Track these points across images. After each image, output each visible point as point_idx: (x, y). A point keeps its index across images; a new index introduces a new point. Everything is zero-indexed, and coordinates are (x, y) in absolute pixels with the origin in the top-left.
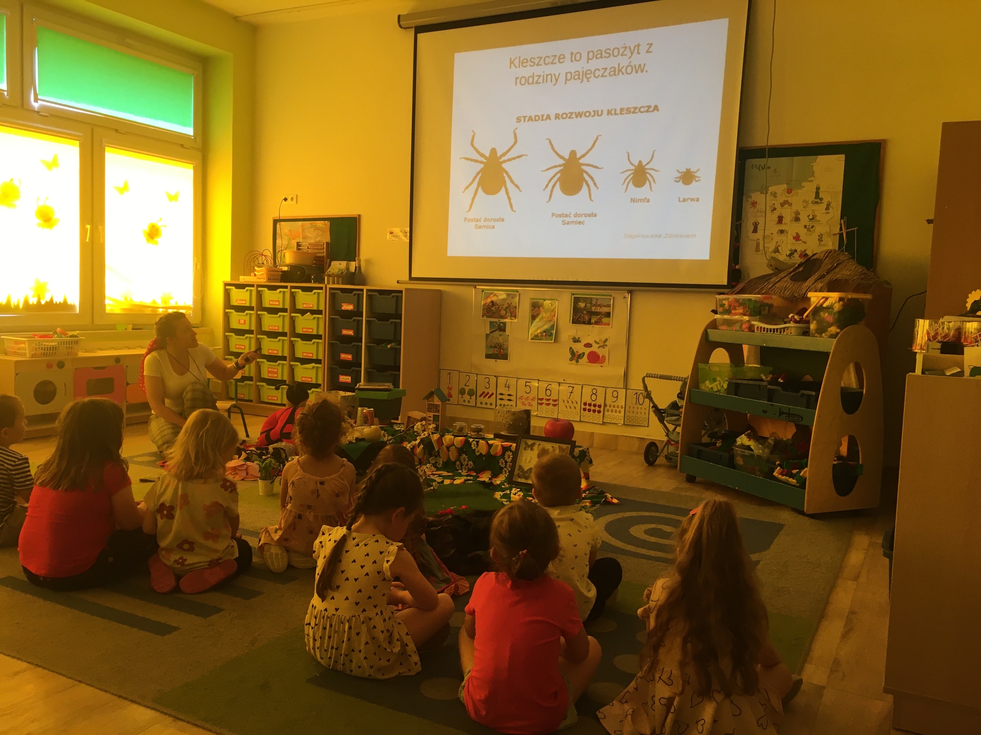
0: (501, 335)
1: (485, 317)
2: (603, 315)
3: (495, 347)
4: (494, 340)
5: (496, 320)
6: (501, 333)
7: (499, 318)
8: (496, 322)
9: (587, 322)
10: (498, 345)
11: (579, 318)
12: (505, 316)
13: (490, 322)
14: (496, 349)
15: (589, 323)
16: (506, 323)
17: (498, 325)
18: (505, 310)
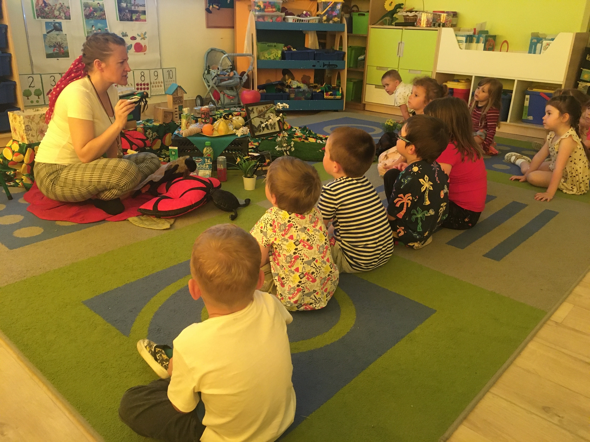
0: (58, 35)
1: (40, 18)
2: (140, 13)
3: (55, 46)
4: (52, 40)
5: (51, 20)
6: (57, 32)
7: (53, 18)
8: (51, 23)
9: (129, 19)
10: (57, 44)
11: (124, 16)
12: (60, 16)
13: (46, 22)
14: (55, 48)
15: (131, 20)
16: (61, 22)
17: (54, 26)
18: (58, 10)
